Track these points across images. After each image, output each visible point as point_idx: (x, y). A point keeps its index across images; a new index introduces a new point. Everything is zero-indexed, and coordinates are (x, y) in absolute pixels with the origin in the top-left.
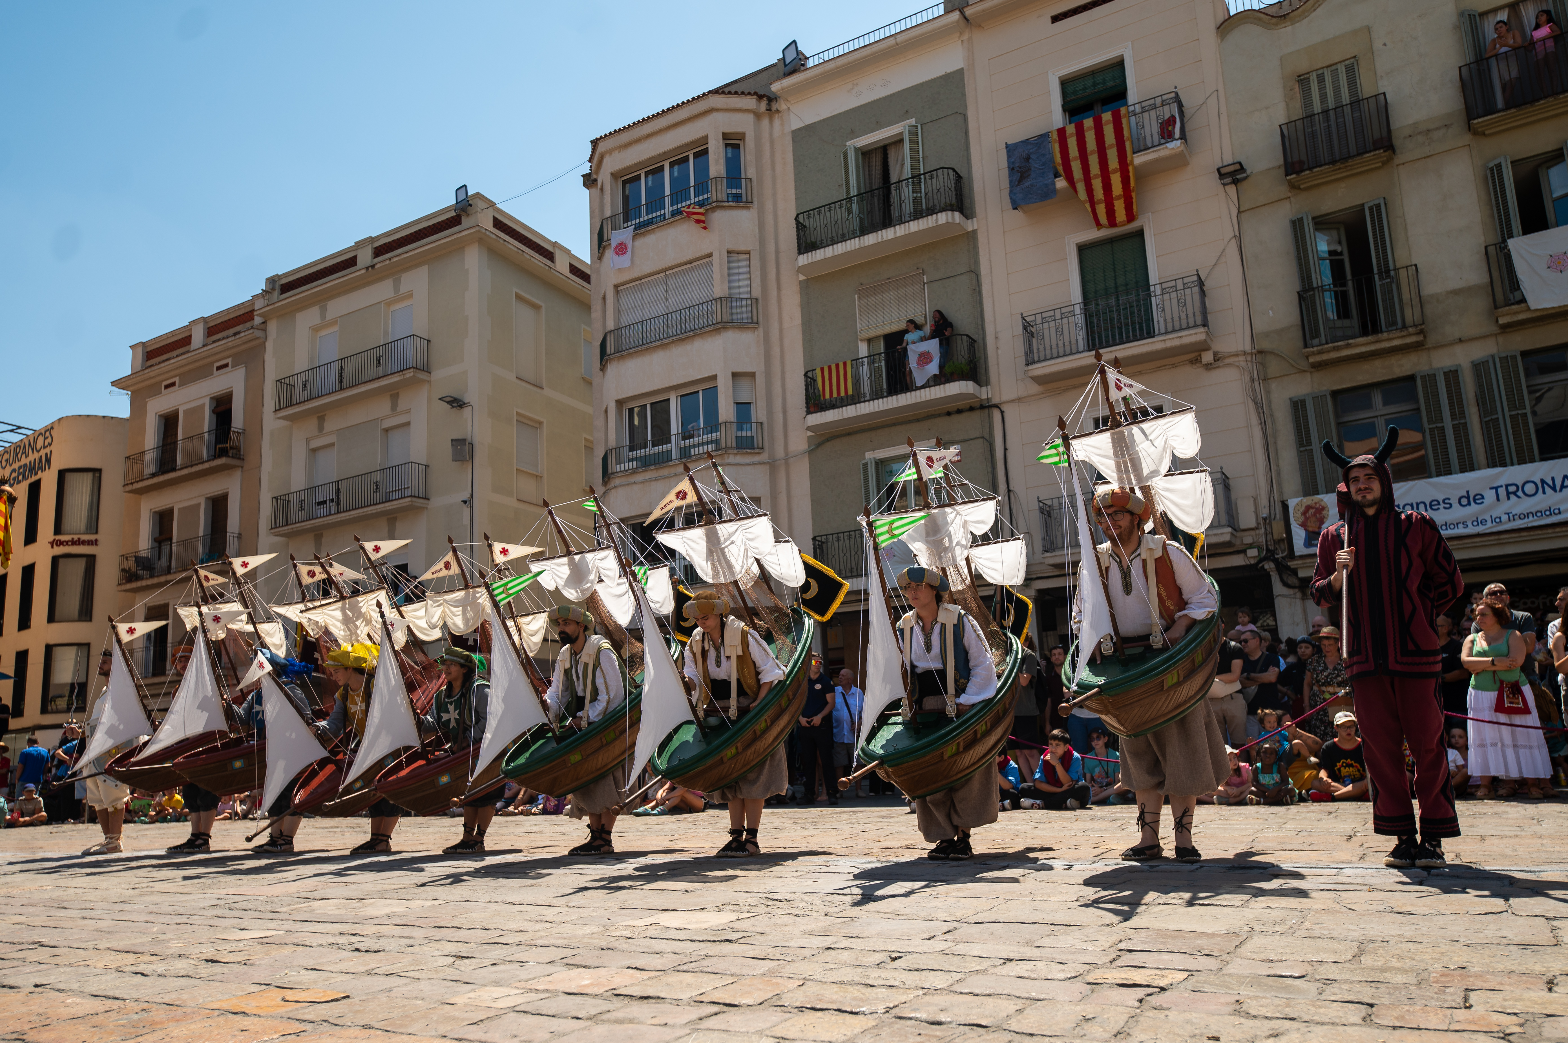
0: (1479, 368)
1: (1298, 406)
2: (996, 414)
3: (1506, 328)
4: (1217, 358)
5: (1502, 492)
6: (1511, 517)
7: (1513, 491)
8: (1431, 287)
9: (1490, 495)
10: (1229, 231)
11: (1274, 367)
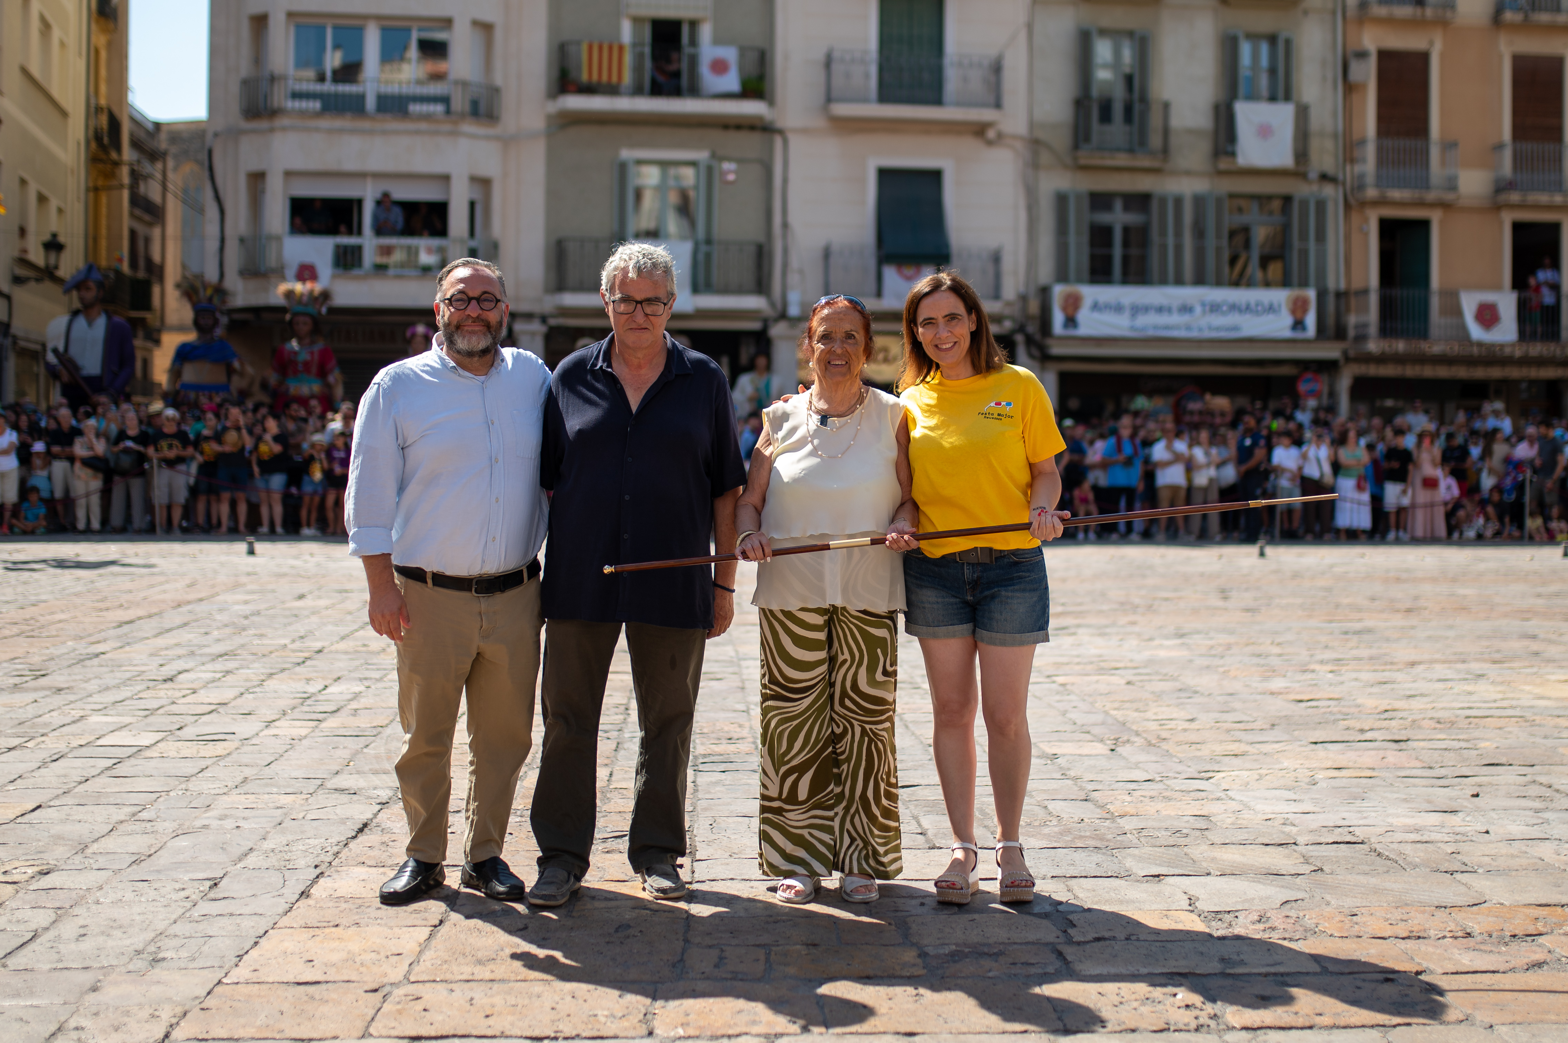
0: (1199, 201)
1: (1061, 200)
2: (778, 141)
3: (1220, 173)
4: (1000, 136)
5: (1207, 308)
6: (1210, 328)
7: (1215, 308)
8: (1177, 121)
9: (1198, 309)
10: (1022, 18)
11: (1045, 157)
